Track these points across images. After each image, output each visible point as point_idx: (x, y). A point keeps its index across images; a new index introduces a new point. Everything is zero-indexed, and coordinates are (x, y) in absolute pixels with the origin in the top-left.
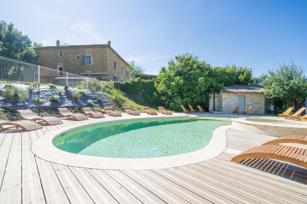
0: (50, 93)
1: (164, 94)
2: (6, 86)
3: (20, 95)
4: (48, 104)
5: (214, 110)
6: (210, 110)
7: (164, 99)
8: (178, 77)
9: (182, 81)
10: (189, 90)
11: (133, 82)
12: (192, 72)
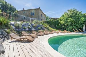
0: (27, 25)
1: (63, 25)
2: (15, 23)
3: (19, 26)
4: (27, 29)
5: (85, 31)
6: (83, 31)
7: (63, 27)
8: (71, 18)
9: (73, 20)
10: (75, 23)
11: (50, 21)
12: (77, 15)
